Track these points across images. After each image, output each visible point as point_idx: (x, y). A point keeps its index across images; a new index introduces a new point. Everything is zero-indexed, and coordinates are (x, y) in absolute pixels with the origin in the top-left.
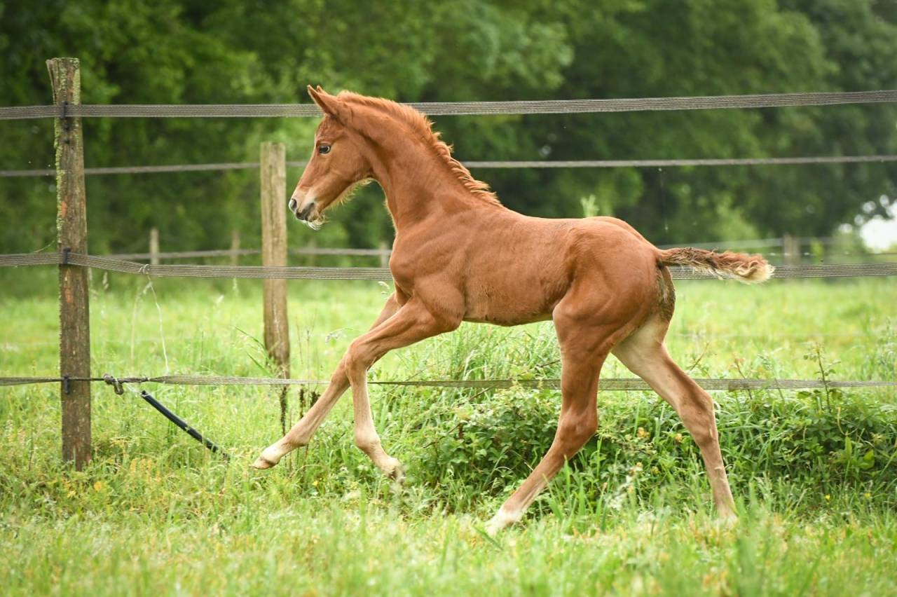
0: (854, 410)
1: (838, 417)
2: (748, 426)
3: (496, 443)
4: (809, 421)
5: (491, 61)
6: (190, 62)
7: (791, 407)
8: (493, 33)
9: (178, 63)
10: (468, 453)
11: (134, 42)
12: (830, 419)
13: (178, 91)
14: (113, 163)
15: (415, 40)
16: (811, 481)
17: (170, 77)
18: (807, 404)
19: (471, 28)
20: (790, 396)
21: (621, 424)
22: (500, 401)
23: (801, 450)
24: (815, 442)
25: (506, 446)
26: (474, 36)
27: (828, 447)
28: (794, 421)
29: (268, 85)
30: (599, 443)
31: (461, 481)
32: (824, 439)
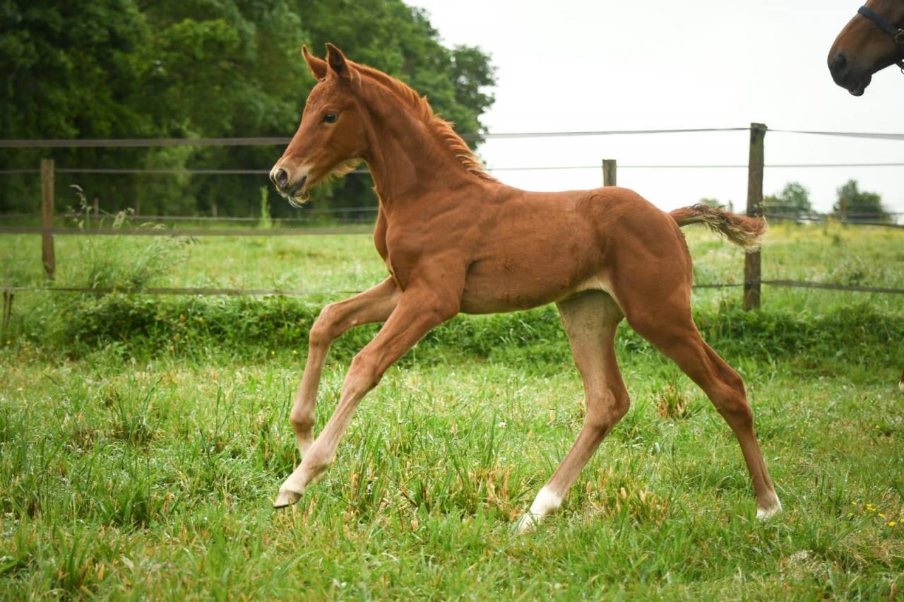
0: (293, 306)
1: (283, 310)
2: (237, 314)
3: (104, 323)
4: (268, 312)
5: (260, 119)
6: (114, 118)
7: (260, 304)
8: (261, 106)
9: (109, 119)
10: (88, 327)
11: (88, 108)
12: (279, 311)
13: (108, 133)
14: (79, 166)
15: (224, 109)
16: (267, 344)
17: (104, 125)
18: (268, 303)
19: (251, 103)
20: (260, 299)
21: (169, 313)
22: (106, 300)
23: (263, 327)
24: (271, 324)
25: (109, 324)
26: (252, 107)
27: (278, 325)
28: (261, 312)
29: (157, 131)
30: (156, 324)
31: (83, 343)
32: (275, 322)
